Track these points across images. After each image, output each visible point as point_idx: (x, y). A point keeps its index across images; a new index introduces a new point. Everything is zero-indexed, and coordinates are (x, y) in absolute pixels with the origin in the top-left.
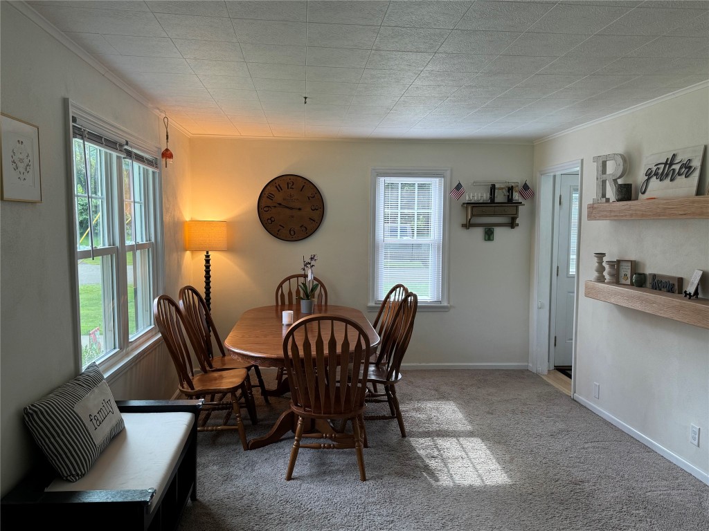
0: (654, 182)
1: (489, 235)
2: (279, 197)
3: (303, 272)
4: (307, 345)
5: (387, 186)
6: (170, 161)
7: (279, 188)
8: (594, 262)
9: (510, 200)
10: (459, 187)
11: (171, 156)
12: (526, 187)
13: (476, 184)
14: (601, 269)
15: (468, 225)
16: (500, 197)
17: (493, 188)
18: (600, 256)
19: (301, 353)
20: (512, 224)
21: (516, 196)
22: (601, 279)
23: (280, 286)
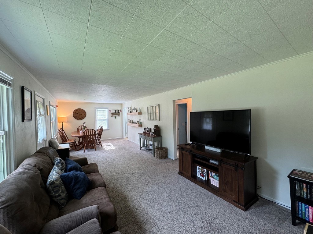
0: (133, 111)
1: (115, 118)
2: (77, 112)
3: (83, 125)
4: (87, 133)
5: (98, 110)
6: (57, 107)
7: (77, 111)
8: (128, 121)
9: (118, 112)
10: (110, 110)
11: (58, 106)
12: (121, 110)
13: (113, 110)
14: (129, 122)
15: (112, 116)
16: (117, 112)
17: (116, 111)
18: (129, 120)
19: (86, 135)
20: (119, 116)
21: (119, 112)
22: (129, 123)
23: (78, 128)
